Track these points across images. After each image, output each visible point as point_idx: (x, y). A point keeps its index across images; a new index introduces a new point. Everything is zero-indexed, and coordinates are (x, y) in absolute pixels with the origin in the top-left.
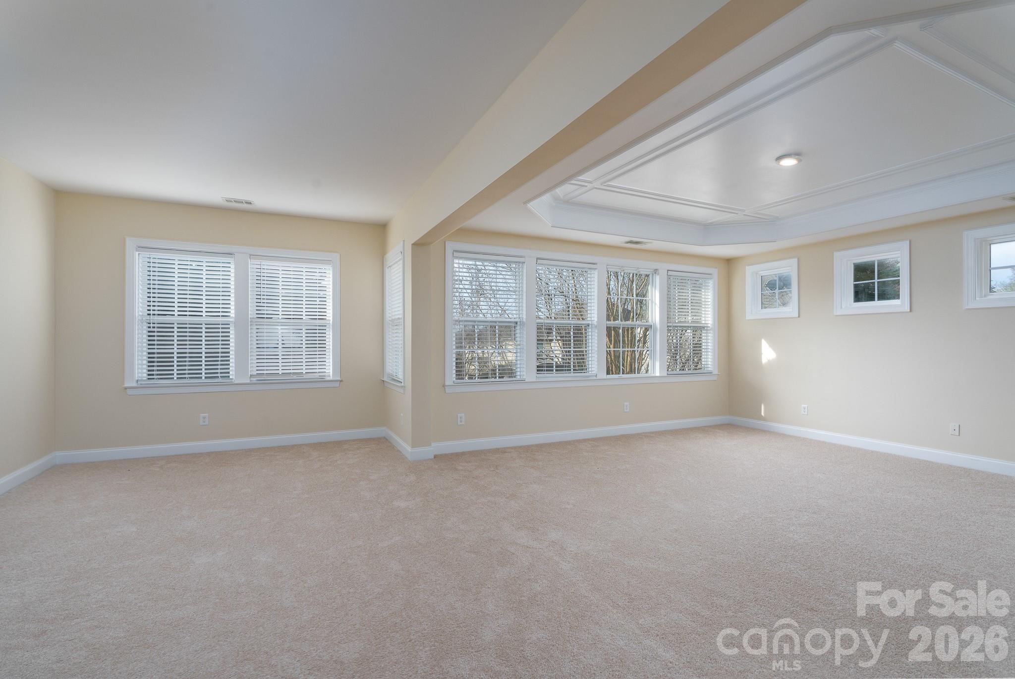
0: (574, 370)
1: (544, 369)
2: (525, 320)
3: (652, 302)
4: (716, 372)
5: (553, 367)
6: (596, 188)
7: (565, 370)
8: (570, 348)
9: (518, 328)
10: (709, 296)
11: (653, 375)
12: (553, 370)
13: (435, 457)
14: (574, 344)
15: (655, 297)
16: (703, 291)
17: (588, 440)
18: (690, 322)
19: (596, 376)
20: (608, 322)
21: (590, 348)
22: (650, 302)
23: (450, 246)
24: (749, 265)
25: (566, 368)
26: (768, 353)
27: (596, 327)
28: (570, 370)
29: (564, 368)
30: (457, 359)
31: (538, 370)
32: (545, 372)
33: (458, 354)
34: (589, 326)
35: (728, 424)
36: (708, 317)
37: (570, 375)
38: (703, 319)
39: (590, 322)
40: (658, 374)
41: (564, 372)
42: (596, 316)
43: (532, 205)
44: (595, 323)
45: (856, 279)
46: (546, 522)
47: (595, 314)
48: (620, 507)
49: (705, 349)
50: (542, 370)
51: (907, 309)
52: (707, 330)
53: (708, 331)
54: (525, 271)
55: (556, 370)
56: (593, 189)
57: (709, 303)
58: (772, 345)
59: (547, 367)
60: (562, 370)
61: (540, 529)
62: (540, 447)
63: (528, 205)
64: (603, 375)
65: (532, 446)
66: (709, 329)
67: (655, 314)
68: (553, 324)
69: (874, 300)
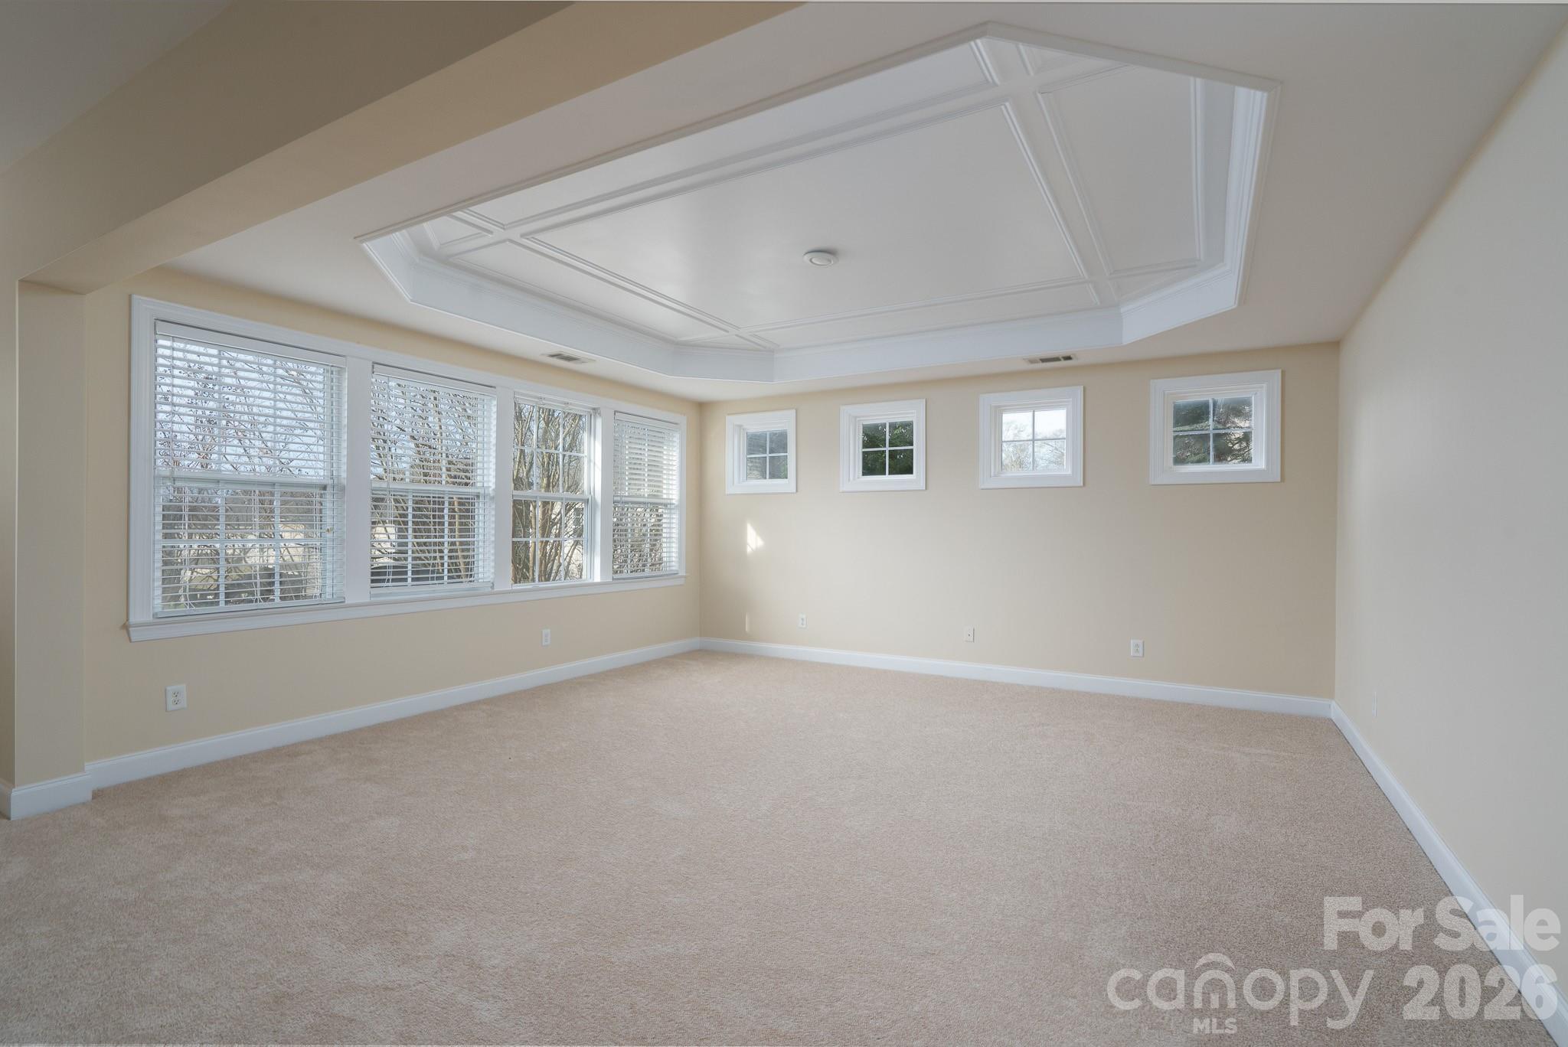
0: (449, 578)
1: (387, 577)
2: (345, 482)
3: (589, 461)
4: (682, 573)
5: (406, 573)
6: (511, 241)
7: (432, 578)
8: (443, 537)
9: (329, 497)
10: (673, 456)
11: (590, 581)
12: (405, 580)
13: (98, 795)
14: (415, 531)
15: (593, 452)
16: (665, 448)
17: (479, 702)
18: (646, 495)
19: (492, 587)
20: (516, 493)
21: (481, 537)
22: (586, 460)
23: (146, 307)
24: (729, 414)
25: (435, 575)
26: (753, 540)
27: (492, 498)
28: (442, 578)
29: (430, 575)
30: (165, 563)
31: (373, 581)
32: (390, 584)
33: (168, 553)
34: (478, 497)
35: (700, 650)
36: (672, 490)
37: (441, 587)
38: (665, 491)
39: (481, 491)
40: (597, 579)
41: (430, 582)
42: (494, 480)
43: (373, 248)
44: (491, 491)
45: (865, 446)
46: (421, 908)
47: (488, 476)
48: (571, 833)
49: (667, 538)
50: (383, 581)
51: (922, 486)
52: (670, 509)
53: (673, 511)
54: (346, 384)
55: (413, 580)
56: (504, 241)
57: (674, 468)
58: (760, 532)
59: (394, 573)
60: (427, 579)
61: (409, 928)
62: (380, 732)
63: (364, 244)
64: (507, 584)
65: (361, 730)
66: (673, 506)
67: (593, 479)
68: (407, 491)
69: (885, 474)
